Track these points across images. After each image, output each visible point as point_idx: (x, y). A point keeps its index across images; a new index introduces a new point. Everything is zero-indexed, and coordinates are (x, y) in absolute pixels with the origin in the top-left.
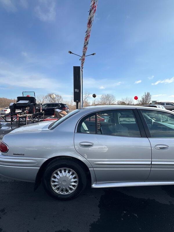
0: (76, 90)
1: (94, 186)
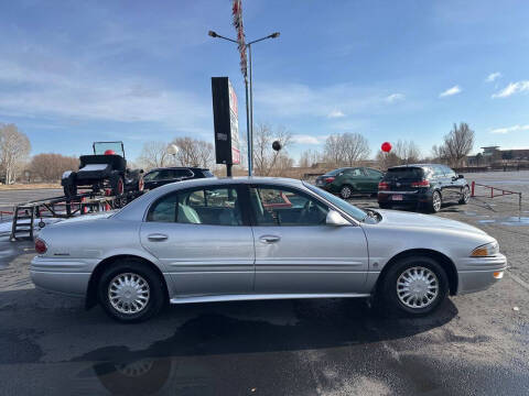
0: (220, 135)
1: (173, 301)
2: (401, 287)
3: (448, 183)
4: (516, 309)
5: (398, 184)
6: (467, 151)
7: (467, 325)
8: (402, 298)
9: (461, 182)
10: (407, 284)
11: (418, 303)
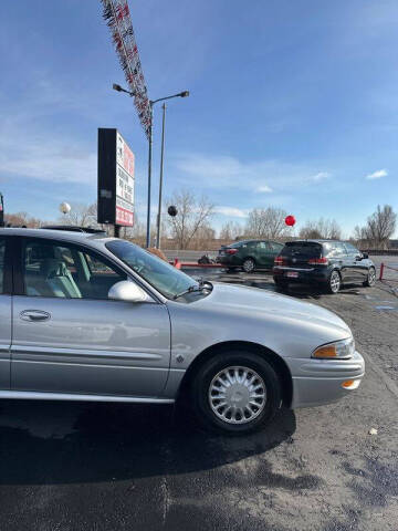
0: (104, 193)
2: (215, 393)
3: (350, 262)
4: (374, 431)
5: (294, 260)
6: (390, 234)
7: (296, 456)
8: (215, 408)
9: (367, 262)
10: (224, 390)
11: (238, 417)
